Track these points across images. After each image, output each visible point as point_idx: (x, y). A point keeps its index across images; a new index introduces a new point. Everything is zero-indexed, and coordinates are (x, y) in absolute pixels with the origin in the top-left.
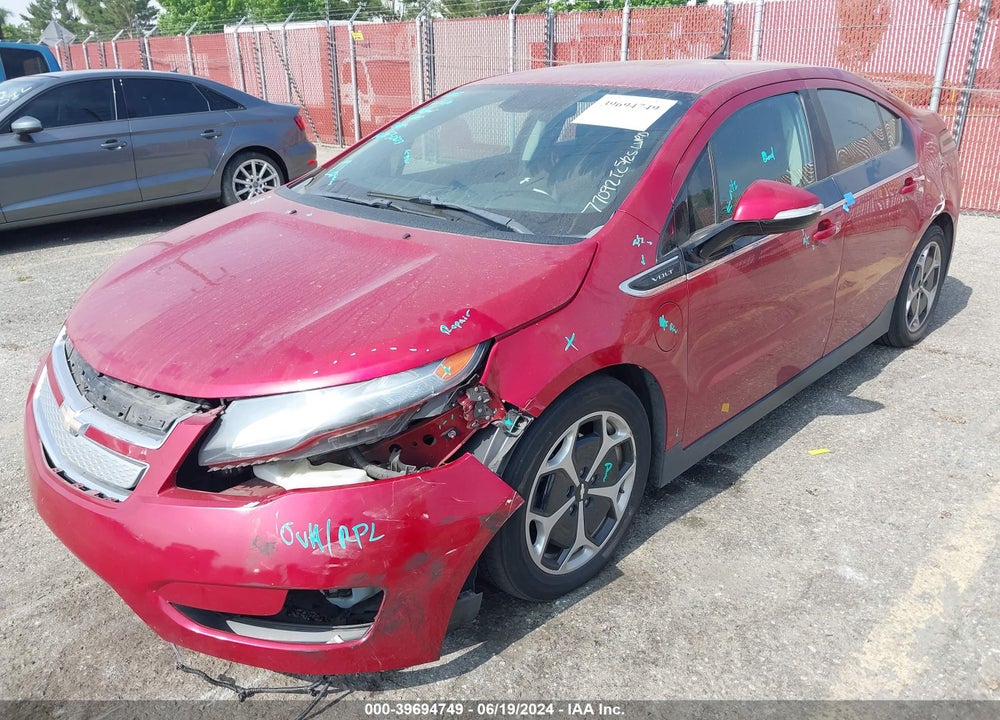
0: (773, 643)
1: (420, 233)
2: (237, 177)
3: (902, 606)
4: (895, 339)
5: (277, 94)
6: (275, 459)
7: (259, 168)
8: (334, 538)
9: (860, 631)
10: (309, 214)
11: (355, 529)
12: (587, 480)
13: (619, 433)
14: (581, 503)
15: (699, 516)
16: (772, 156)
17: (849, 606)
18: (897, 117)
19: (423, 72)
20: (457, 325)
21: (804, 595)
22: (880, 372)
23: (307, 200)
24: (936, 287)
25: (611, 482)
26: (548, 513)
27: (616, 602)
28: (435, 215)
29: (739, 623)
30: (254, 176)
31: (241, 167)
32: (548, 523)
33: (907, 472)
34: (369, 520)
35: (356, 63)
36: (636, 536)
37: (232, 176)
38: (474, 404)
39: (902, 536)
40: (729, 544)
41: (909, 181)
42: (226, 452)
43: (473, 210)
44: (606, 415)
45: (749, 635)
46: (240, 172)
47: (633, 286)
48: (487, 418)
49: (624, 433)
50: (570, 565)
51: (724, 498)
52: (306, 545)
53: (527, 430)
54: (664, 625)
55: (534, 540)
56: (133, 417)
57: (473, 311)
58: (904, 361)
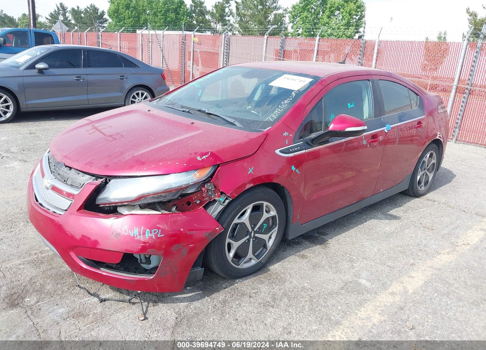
0: (324, 304)
1: (198, 123)
2: (132, 98)
3: (382, 296)
4: (411, 192)
5: (156, 62)
6: (126, 203)
7: (142, 95)
8: (144, 234)
9: (361, 304)
10: (155, 112)
11: (153, 231)
12: (255, 230)
13: (271, 212)
14: (252, 239)
15: (305, 254)
16: (353, 105)
17: (359, 294)
18: (417, 95)
19: (223, 59)
20: (204, 157)
21: (342, 288)
22: (402, 206)
23: (155, 107)
24: (434, 172)
25: (266, 232)
26: (236, 240)
27: (262, 282)
28: (206, 117)
29: (312, 296)
30: (140, 98)
31: (135, 94)
32: (236, 245)
33: (401, 247)
34: (158, 228)
35: (194, 51)
36: (277, 259)
37: (130, 98)
38: (208, 190)
39: (391, 270)
40: (315, 266)
41: (419, 123)
42: (108, 199)
43: (221, 116)
44: (265, 203)
45: (314, 301)
46: (134, 96)
47: (281, 152)
48: (213, 197)
49: (273, 213)
50: (244, 265)
51: (317, 248)
52: (132, 235)
53: (229, 204)
54: (280, 293)
55: (229, 251)
56: (69, 182)
57: (211, 153)
58: (414, 202)
